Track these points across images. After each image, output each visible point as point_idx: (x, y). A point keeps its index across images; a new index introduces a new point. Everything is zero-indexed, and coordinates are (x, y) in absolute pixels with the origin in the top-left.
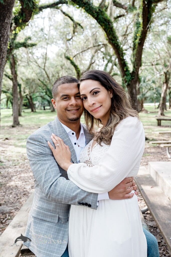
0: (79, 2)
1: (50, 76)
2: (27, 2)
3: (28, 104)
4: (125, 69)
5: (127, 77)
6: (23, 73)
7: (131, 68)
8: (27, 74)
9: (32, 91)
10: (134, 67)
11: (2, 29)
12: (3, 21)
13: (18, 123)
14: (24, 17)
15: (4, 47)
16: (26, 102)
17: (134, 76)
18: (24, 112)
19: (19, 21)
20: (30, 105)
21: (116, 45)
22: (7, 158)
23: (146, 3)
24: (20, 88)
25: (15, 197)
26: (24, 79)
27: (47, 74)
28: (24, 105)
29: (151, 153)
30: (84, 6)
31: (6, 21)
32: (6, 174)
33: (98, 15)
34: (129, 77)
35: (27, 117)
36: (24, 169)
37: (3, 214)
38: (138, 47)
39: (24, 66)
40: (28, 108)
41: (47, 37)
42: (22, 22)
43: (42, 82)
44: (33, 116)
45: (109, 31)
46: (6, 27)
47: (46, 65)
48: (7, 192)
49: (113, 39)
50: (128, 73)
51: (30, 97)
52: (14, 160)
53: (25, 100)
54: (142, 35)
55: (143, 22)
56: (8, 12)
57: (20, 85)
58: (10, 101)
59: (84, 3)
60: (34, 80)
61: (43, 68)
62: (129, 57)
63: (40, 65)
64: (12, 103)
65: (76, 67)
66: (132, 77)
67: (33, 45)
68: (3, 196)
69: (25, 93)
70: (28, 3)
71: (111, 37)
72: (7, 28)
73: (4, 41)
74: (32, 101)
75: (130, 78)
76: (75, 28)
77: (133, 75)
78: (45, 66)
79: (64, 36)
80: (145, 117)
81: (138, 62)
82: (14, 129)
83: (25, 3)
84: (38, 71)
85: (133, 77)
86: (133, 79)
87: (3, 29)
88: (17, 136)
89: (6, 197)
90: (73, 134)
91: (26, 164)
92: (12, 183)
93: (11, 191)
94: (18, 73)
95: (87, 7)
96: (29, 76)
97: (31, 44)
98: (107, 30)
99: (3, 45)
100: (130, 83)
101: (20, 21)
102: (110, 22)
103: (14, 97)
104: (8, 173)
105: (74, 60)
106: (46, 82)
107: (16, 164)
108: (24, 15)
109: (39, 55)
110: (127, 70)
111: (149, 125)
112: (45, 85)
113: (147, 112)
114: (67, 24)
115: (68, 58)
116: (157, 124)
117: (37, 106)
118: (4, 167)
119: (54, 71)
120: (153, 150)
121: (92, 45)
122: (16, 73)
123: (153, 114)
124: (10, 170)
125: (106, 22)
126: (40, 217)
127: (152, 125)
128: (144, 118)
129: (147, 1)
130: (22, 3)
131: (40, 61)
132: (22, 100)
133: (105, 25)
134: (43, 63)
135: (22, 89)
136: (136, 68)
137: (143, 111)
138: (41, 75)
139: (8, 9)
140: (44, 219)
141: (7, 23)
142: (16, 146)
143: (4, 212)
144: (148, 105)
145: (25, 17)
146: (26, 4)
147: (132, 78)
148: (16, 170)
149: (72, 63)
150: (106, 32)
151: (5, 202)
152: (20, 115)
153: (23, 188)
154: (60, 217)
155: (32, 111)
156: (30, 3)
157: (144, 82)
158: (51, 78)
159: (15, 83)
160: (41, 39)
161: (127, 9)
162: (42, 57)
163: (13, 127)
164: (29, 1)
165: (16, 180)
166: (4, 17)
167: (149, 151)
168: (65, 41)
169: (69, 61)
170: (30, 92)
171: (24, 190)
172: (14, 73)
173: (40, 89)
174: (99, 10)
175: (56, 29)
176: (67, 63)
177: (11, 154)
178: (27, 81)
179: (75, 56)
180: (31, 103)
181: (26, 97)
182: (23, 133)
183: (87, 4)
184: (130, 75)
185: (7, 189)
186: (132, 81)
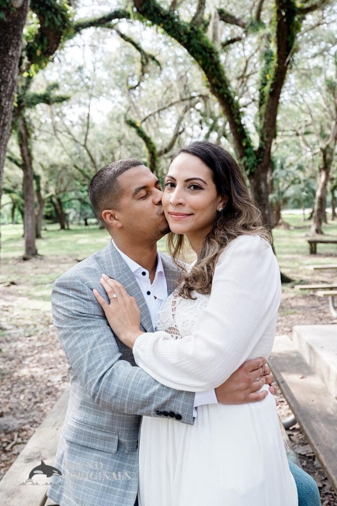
0: (151, 14)
1: (97, 159)
2: (50, 17)
3: (54, 214)
4: (244, 144)
5: (249, 160)
6: (44, 154)
7: (255, 141)
8: (51, 155)
9: (62, 188)
10: (262, 138)
11: (2, 69)
12: (4, 53)
13: (34, 252)
14: (45, 45)
15: (7, 103)
16: (49, 209)
17: (261, 157)
18: (46, 230)
19: (35, 52)
20: (58, 217)
21: (225, 96)
22: (14, 322)
23: (284, 14)
24: (38, 183)
25: (30, 400)
26: (46, 165)
27: (90, 155)
28: (47, 218)
29: (299, 308)
30: (161, 22)
31: (10, 53)
32: (12, 353)
33: (189, 39)
34: (252, 159)
35: (52, 240)
36: (47, 343)
37: (6, 434)
38: (269, 101)
39: (45, 141)
40: (54, 222)
41: (90, 83)
42: (41, 55)
43: (81, 171)
44: (65, 237)
45: (212, 70)
46: (11, 65)
47: (89, 137)
48: (15, 390)
49: (220, 85)
50: (250, 151)
51: (59, 200)
52: (28, 326)
53: (48, 207)
54: (275, 75)
55: (278, 51)
56: (14, 36)
57: (37, 178)
58: (19, 209)
59: (162, 16)
60: (65, 168)
61: (83, 143)
62: (250, 120)
63: (77, 139)
64: (22, 213)
65: (147, 140)
66: (257, 158)
67: (62, 99)
68: (5, 398)
69: (47, 192)
70: (53, 18)
71: (216, 81)
72: (13, 67)
73: (8, 92)
74: (61, 208)
75: (255, 161)
76: (144, 63)
77: (260, 154)
78: (86, 140)
79: (124, 81)
80: (284, 237)
81: (269, 130)
82: (27, 264)
83: (47, 18)
84: (74, 149)
85: (260, 160)
86: (259, 163)
87: (5, 68)
88: (33, 277)
89: (12, 399)
90: (144, 274)
92: (24, 372)
93: (22, 387)
94: (34, 153)
95: (168, 24)
96: (56, 160)
98: (208, 68)
99: (4, 100)
100: (254, 170)
101: (39, 53)
102: (213, 52)
103: (27, 201)
104: (15, 351)
105: (143, 126)
106: (89, 171)
107: (32, 333)
108: (45, 41)
109: (75, 119)
110: (249, 145)
111: (293, 253)
112: (86, 176)
113: (288, 226)
114: (129, 58)
115: (132, 124)
116: (308, 251)
117: (71, 217)
118: (9, 338)
119: (105, 149)
120: (302, 303)
121: (178, 98)
122: (29, 155)
123: (301, 230)
124: (20, 345)
125: (206, 52)
126: (81, 442)
127: (298, 253)
128: (283, 239)
129: (286, 10)
130: (41, 18)
131: (77, 131)
132: (41, 208)
133: (204, 58)
134: (83, 133)
135: (42, 186)
136: (266, 142)
137: (281, 224)
138: (79, 158)
139: (14, 29)
140: (90, 444)
141: (12, 56)
142: (31, 297)
143: (10, 430)
144: (290, 214)
145: (48, 45)
146: (49, 20)
147: (257, 161)
148: (31, 344)
149: (140, 133)
150: (206, 72)
151: (11, 409)
152: (38, 236)
153: (45, 381)
154: (122, 440)
155: (63, 227)
156: (57, 17)
157: (282, 168)
158: (98, 163)
159: (29, 174)
160: (79, 88)
161: (246, 26)
162: (80, 122)
163: (25, 259)
164: (54, 13)
165: (31, 365)
166: (6, 45)
167: (294, 303)
168: (126, 90)
169: (134, 130)
170: (58, 191)
171: (49, 384)
172: (26, 153)
173: (76, 185)
174: (192, 29)
175: (107, 67)
176: (131, 134)
177: (21, 313)
178: (51, 169)
179: (145, 120)
180: (59, 212)
181: (49, 200)
182: (44, 271)
183: (167, 18)
184: (254, 154)
185: (13, 383)
186: (259, 167)
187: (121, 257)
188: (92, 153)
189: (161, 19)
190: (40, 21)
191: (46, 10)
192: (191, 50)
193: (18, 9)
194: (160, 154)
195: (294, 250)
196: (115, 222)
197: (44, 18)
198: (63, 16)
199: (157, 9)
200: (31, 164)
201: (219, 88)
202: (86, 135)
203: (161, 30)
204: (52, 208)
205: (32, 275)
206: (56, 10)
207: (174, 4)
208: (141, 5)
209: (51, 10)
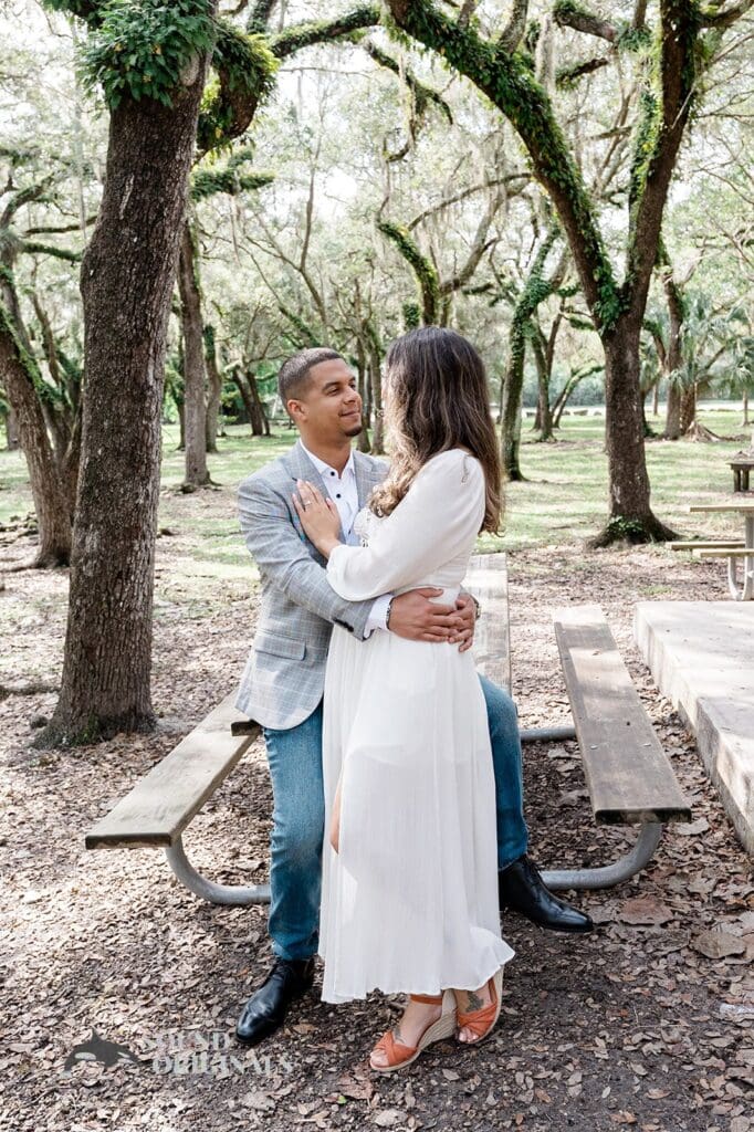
0: (424, 31)
1: (326, 294)
2: (238, 74)
3: (240, 405)
4: (596, 277)
5: (605, 307)
6: (222, 284)
7: (619, 271)
8: (235, 287)
9: (257, 354)
10: (631, 266)
11: (165, 182)
12: (168, 157)
13: (203, 477)
14: (229, 120)
15: (172, 235)
16: (232, 394)
17: (627, 303)
18: (224, 435)
19: (213, 132)
20: (248, 411)
21: (562, 185)
22: (171, 594)
23: (674, 27)
24: (211, 343)
25: (203, 700)
26: (226, 306)
27: (312, 289)
28: (226, 411)
29: (676, 584)
30: (442, 44)
31: (177, 157)
32: (169, 642)
33: (494, 79)
34: (611, 306)
35: (236, 456)
36: (228, 628)
37: (170, 737)
38: (646, 194)
39: (223, 258)
40: (239, 422)
41: (314, 143)
42: (222, 136)
43: (295, 320)
44: (260, 449)
45: (538, 135)
46: (179, 175)
47: (309, 251)
48: (178, 688)
49: (553, 163)
50: (607, 290)
51: (249, 376)
52: (195, 601)
53: (229, 390)
54: (659, 145)
55: (665, 97)
56: (183, 129)
57: (209, 332)
58: (173, 393)
59: (443, 34)
60: (261, 312)
61: (298, 262)
62: (614, 223)
63: (286, 256)
64: (180, 402)
65: (417, 262)
66: (621, 304)
67: (259, 182)
68: (166, 697)
69: (226, 360)
70: (242, 76)
71: (544, 157)
72: (181, 178)
73: (173, 217)
74: (255, 394)
75: (616, 309)
76: (420, 107)
77: (626, 296)
78: (304, 256)
79: (377, 142)
80: (695, 456)
81: (648, 247)
82: (190, 499)
83: (232, 75)
84: (280, 276)
85: (627, 307)
86: (625, 313)
87: (170, 180)
88: (201, 522)
89: (175, 699)
90: (333, 474)
91: (235, 615)
92: (193, 666)
93: (190, 685)
94: (203, 284)
95: (454, 47)
96: (245, 297)
97: (250, 179)
98: (530, 132)
99: (168, 230)
100: (613, 326)
101: (218, 133)
102: (540, 101)
103: (189, 378)
104: (176, 640)
105: (409, 236)
106: (309, 319)
107: (202, 613)
108: (230, 114)
109: (282, 213)
110: (606, 278)
111: (702, 489)
112: (304, 330)
113: (707, 436)
114: (390, 94)
115: (390, 232)
116: (732, 489)
117: (274, 412)
118: (163, 620)
119: (341, 277)
120: (688, 575)
121: (480, 180)
122: (196, 290)
123: (731, 443)
124: (183, 630)
125: (526, 100)
126: (269, 651)
127: (712, 488)
128: (690, 461)
129: (678, 22)
130: (224, 75)
131: (285, 239)
132: (216, 391)
133: (523, 114)
134: (299, 242)
135: (217, 346)
136: (638, 273)
137: (693, 432)
138: (290, 292)
139: (184, 119)
140: (278, 652)
141: (181, 160)
142: (199, 556)
143: (174, 732)
144: (720, 410)
145: (233, 121)
146: (236, 79)
147: (620, 309)
148: (200, 630)
149: (407, 250)
150: (526, 139)
151: (175, 710)
152: (210, 448)
153: (226, 678)
154: (309, 647)
155: (257, 432)
156: (249, 74)
157: (701, 315)
158: (327, 303)
159: (194, 326)
160: (290, 152)
161: (616, 39)
162: (294, 219)
163: (186, 490)
164: (245, 67)
165: (202, 658)
166: (171, 144)
167: (671, 576)
168: (383, 159)
169: (394, 243)
170: (247, 360)
171: (231, 681)
172: (188, 287)
173: (285, 347)
174: (501, 57)
175: (347, 110)
176: (387, 250)
177: (183, 581)
178: (234, 314)
179: (415, 224)
180: (252, 400)
181: (230, 376)
182: (219, 511)
183: (455, 36)
184: (614, 297)
185: (176, 679)
186: (624, 321)
187: (307, 458)
188: (316, 282)
189: (441, 40)
190: (221, 78)
191: (232, 62)
192: (497, 97)
193: (189, 88)
194: (448, 288)
195: (707, 482)
196: (300, 414)
197: (229, 74)
198: (259, 70)
199: (435, 21)
200: (198, 307)
201: (551, 169)
202: (305, 248)
203: (441, 61)
204: (238, 392)
205: (199, 519)
206: (248, 61)
207: (469, 8)
208: (405, 14)
209: (240, 63)
